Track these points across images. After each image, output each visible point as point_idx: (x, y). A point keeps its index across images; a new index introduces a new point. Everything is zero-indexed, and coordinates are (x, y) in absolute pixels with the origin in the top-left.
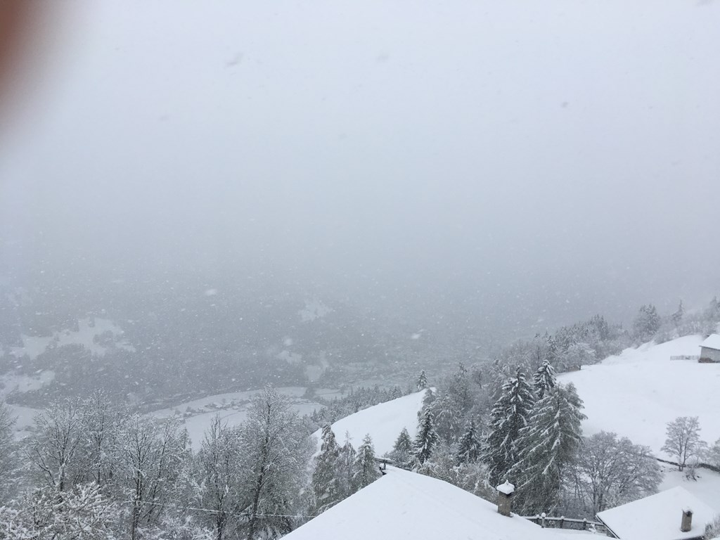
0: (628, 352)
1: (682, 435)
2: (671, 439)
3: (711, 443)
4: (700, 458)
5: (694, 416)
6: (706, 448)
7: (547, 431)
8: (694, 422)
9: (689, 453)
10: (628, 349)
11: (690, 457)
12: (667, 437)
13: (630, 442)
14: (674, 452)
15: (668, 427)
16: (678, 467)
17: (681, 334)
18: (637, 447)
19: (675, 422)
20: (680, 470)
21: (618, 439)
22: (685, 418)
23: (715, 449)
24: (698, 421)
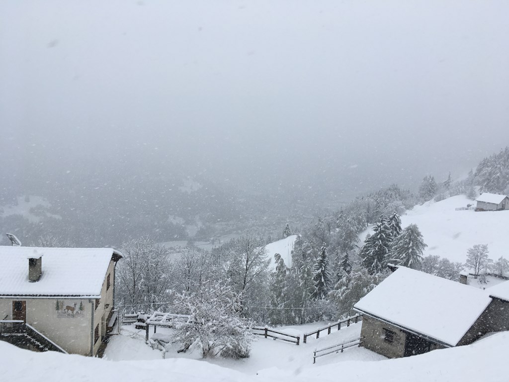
0: (417, 207)
1: (477, 256)
2: (470, 259)
3: (496, 260)
4: (488, 269)
5: (485, 244)
6: (493, 264)
7: (404, 255)
8: (485, 248)
9: (481, 267)
10: (416, 206)
11: (482, 269)
12: (467, 258)
13: (448, 261)
14: (471, 267)
15: (468, 251)
16: (474, 277)
17: (451, 195)
18: (452, 264)
19: (473, 248)
20: (475, 278)
21: (441, 259)
22: (479, 245)
23: (498, 264)
24: (487, 247)
